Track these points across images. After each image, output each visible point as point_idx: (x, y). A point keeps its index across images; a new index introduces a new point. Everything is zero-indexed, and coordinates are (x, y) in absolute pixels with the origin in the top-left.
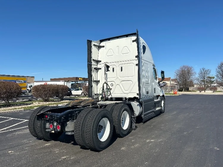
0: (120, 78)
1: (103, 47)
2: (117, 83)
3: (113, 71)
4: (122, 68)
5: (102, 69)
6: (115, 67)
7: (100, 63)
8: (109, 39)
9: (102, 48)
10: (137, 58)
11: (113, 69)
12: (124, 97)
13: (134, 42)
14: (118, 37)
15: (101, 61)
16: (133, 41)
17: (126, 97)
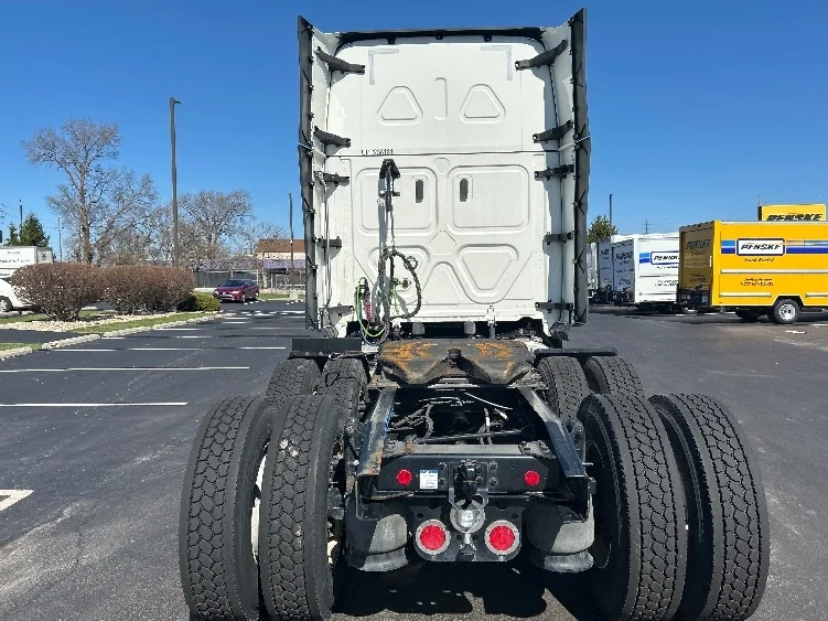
0: (454, 232)
1: (360, 70)
2: (437, 256)
3: (419, 196)
4: (464, 185)
5: (352, 180)
6: (430, 176)
7: (343, 151)
8: (391, 38)
9: (351, 77)
10: (539, 147)
11: (419, 186)
12: (472, 320)
13: (524, 68)
14: (440, 35)
15: (347, 143)
16: (520, 66)
17: (482, 319)
